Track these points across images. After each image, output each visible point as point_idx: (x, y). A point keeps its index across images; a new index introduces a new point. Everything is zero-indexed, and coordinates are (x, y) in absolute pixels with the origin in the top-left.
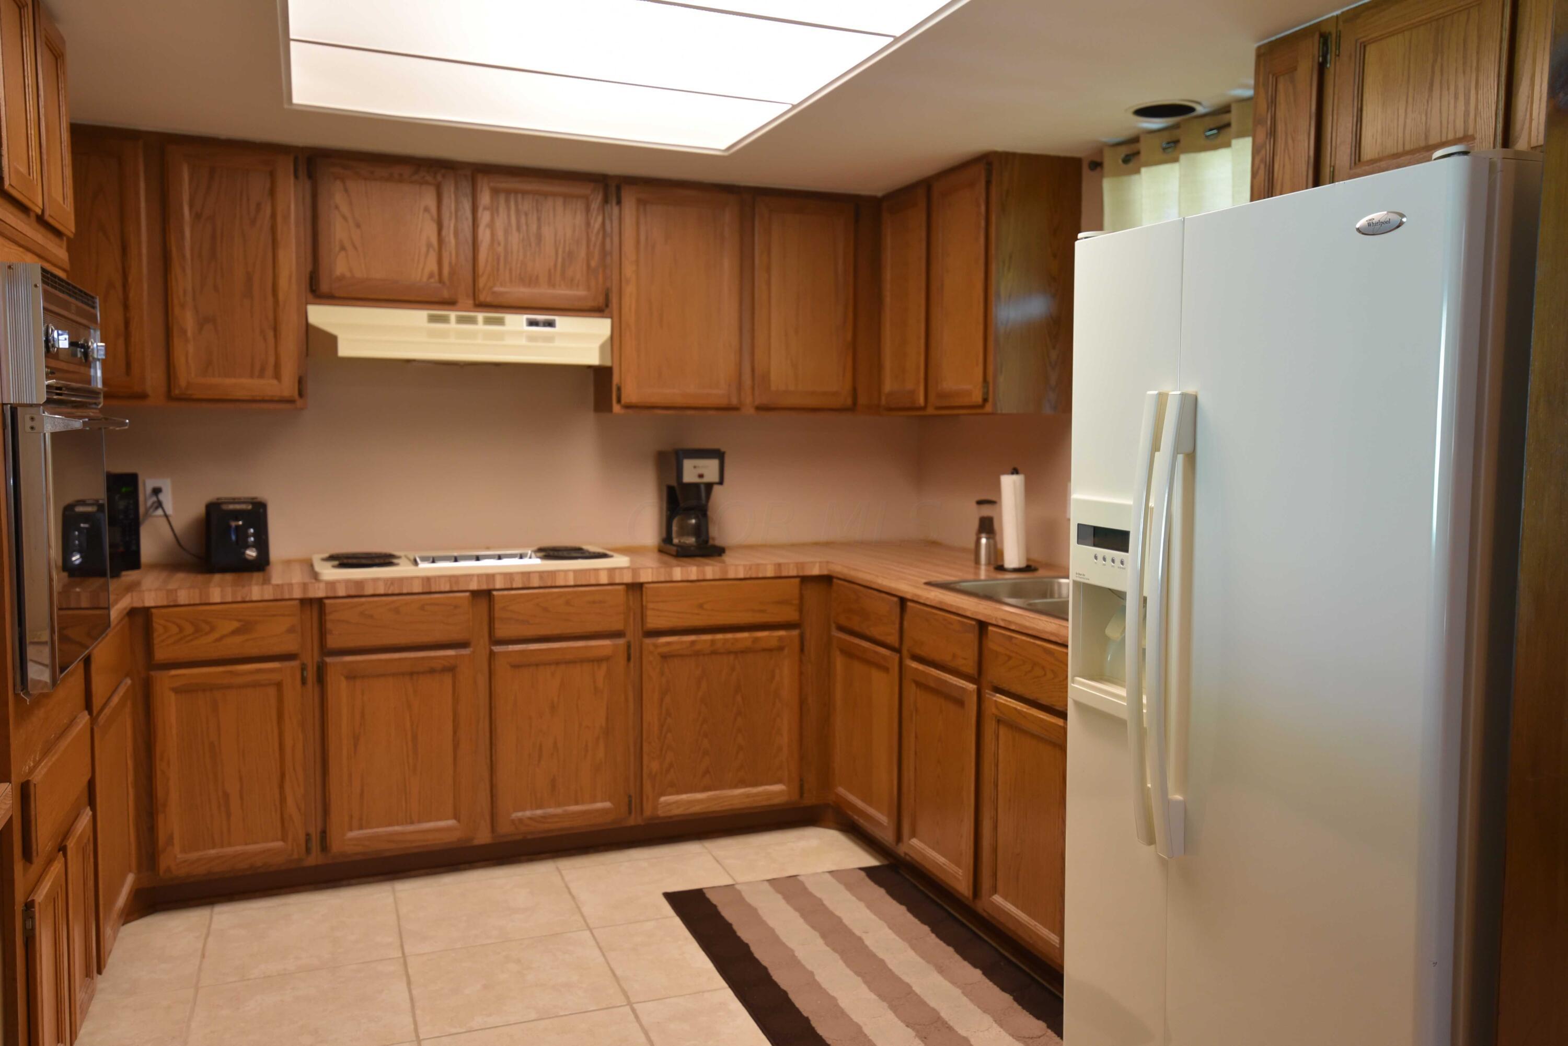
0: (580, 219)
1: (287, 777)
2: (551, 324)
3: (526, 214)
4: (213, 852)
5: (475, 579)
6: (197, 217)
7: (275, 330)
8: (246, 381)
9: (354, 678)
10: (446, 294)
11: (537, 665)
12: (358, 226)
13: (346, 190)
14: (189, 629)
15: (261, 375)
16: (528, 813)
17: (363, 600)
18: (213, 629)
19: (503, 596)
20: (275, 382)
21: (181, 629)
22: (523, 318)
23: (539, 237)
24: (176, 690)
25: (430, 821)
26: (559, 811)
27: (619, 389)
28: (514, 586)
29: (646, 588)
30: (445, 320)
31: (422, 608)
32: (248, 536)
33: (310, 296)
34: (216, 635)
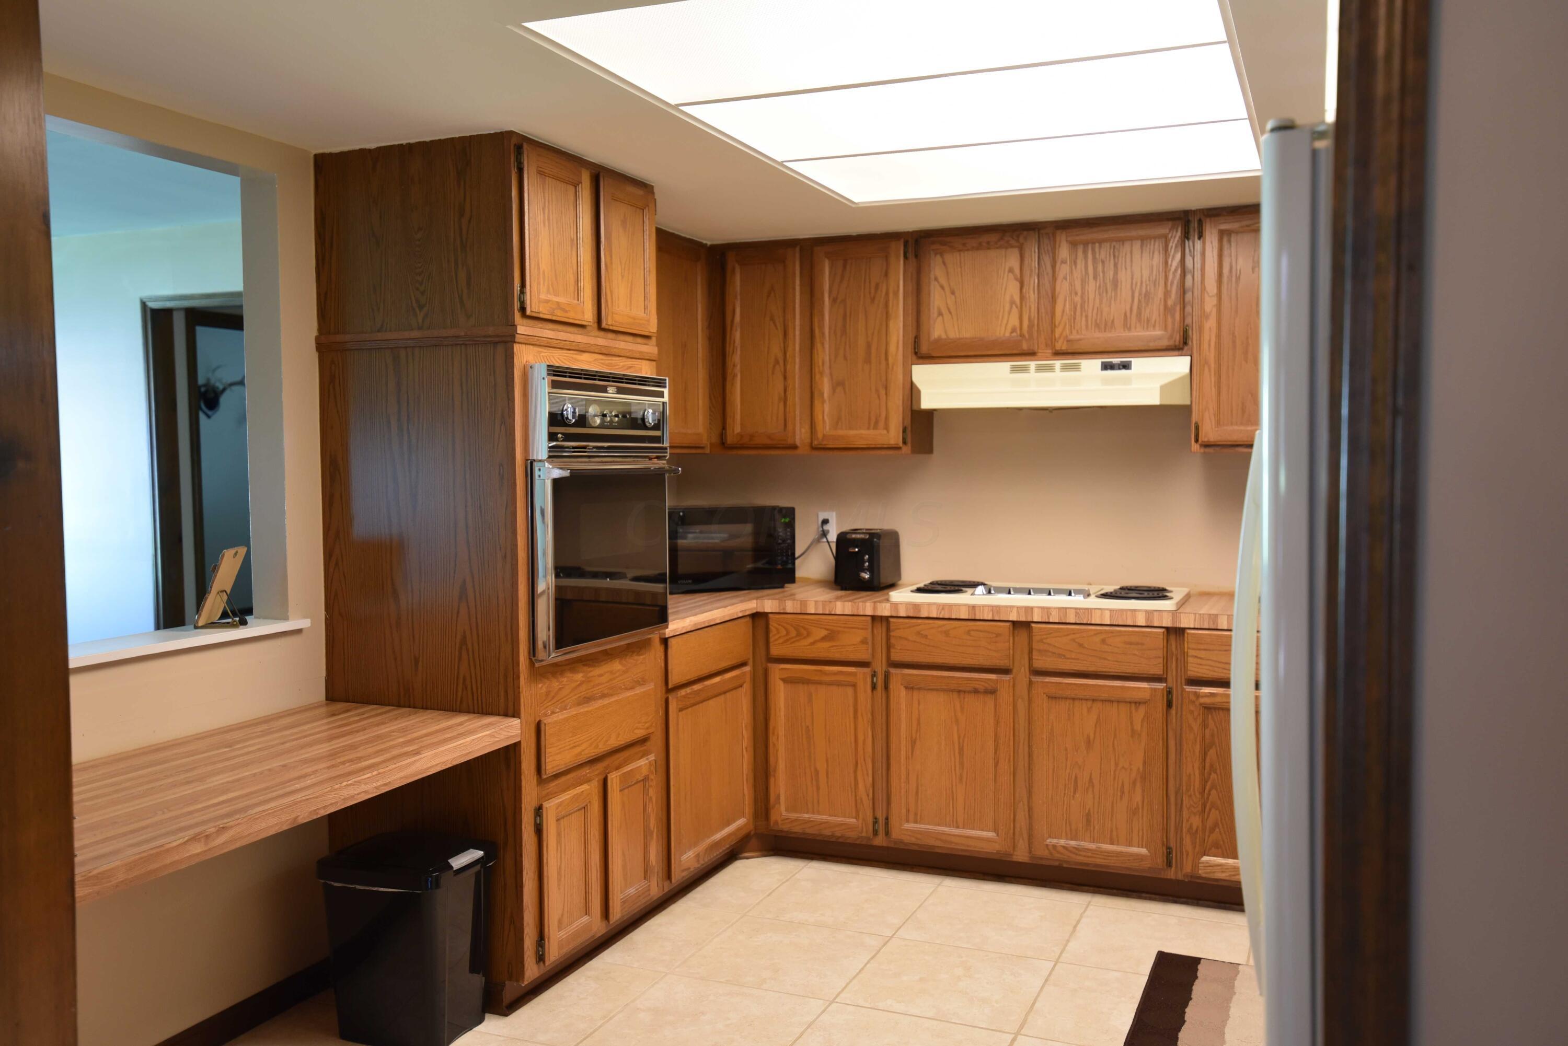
0: (1158, 259)
1: (859, 766)
2: (1126, 366)
3: (1103, 262)
4: (806, 816)
5: (1015, 610)
6: (834, 301)
7: (886, 388)
8: (864, 432)
9: (912, 688)
10: (1025, 346)
11: (1074, 699)
12: (953, 293)
13: (944, 263)
14: (793, 633)
15: (875, 428)
16: (1062, 842)
17: (920, 621)
18: (809, 634)
19: (1041, 629)
20: (885, 432)
21: (788, 633)
22: (1096, 363)
23: (1115, 283)
24: (784, 680)
25: (973, 829)
26: (1093, 846)
27: (1197, 428)
28: (1051, 620)
29: (1188, 634)
30: (1024, 369)
31: (968, 632)
32: (864, 562)
33: (914, 357)
34: (810, 640)
